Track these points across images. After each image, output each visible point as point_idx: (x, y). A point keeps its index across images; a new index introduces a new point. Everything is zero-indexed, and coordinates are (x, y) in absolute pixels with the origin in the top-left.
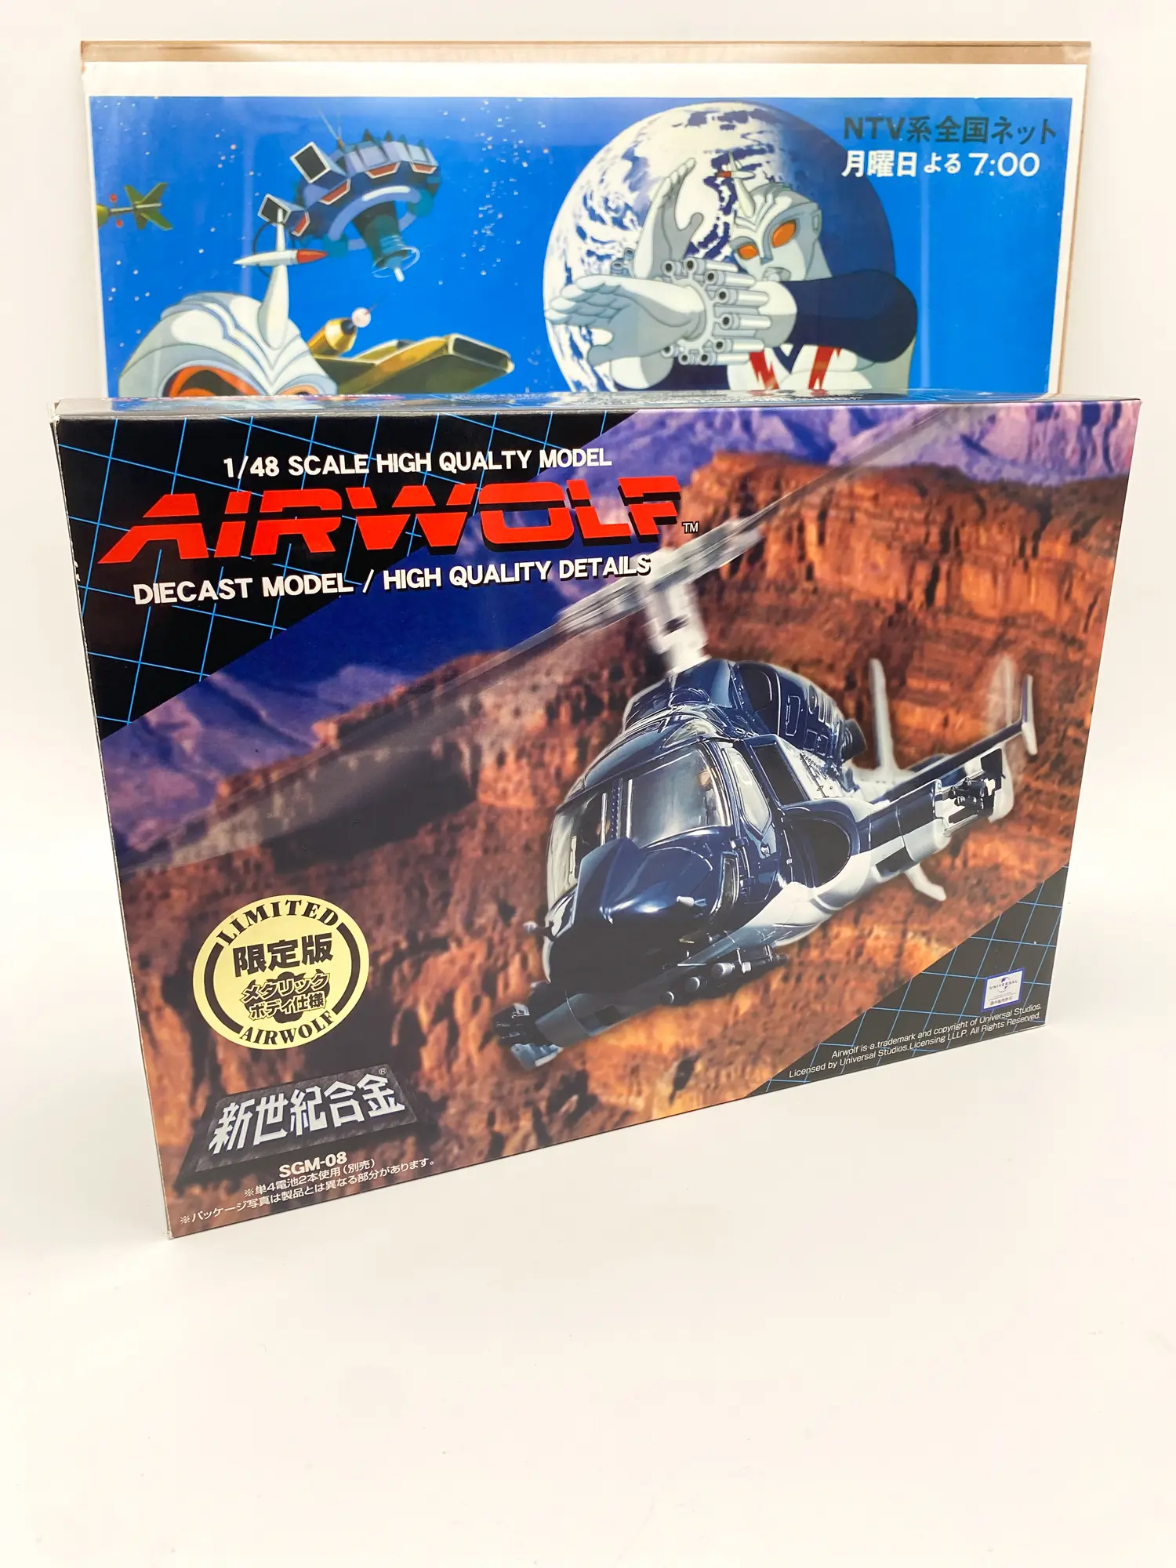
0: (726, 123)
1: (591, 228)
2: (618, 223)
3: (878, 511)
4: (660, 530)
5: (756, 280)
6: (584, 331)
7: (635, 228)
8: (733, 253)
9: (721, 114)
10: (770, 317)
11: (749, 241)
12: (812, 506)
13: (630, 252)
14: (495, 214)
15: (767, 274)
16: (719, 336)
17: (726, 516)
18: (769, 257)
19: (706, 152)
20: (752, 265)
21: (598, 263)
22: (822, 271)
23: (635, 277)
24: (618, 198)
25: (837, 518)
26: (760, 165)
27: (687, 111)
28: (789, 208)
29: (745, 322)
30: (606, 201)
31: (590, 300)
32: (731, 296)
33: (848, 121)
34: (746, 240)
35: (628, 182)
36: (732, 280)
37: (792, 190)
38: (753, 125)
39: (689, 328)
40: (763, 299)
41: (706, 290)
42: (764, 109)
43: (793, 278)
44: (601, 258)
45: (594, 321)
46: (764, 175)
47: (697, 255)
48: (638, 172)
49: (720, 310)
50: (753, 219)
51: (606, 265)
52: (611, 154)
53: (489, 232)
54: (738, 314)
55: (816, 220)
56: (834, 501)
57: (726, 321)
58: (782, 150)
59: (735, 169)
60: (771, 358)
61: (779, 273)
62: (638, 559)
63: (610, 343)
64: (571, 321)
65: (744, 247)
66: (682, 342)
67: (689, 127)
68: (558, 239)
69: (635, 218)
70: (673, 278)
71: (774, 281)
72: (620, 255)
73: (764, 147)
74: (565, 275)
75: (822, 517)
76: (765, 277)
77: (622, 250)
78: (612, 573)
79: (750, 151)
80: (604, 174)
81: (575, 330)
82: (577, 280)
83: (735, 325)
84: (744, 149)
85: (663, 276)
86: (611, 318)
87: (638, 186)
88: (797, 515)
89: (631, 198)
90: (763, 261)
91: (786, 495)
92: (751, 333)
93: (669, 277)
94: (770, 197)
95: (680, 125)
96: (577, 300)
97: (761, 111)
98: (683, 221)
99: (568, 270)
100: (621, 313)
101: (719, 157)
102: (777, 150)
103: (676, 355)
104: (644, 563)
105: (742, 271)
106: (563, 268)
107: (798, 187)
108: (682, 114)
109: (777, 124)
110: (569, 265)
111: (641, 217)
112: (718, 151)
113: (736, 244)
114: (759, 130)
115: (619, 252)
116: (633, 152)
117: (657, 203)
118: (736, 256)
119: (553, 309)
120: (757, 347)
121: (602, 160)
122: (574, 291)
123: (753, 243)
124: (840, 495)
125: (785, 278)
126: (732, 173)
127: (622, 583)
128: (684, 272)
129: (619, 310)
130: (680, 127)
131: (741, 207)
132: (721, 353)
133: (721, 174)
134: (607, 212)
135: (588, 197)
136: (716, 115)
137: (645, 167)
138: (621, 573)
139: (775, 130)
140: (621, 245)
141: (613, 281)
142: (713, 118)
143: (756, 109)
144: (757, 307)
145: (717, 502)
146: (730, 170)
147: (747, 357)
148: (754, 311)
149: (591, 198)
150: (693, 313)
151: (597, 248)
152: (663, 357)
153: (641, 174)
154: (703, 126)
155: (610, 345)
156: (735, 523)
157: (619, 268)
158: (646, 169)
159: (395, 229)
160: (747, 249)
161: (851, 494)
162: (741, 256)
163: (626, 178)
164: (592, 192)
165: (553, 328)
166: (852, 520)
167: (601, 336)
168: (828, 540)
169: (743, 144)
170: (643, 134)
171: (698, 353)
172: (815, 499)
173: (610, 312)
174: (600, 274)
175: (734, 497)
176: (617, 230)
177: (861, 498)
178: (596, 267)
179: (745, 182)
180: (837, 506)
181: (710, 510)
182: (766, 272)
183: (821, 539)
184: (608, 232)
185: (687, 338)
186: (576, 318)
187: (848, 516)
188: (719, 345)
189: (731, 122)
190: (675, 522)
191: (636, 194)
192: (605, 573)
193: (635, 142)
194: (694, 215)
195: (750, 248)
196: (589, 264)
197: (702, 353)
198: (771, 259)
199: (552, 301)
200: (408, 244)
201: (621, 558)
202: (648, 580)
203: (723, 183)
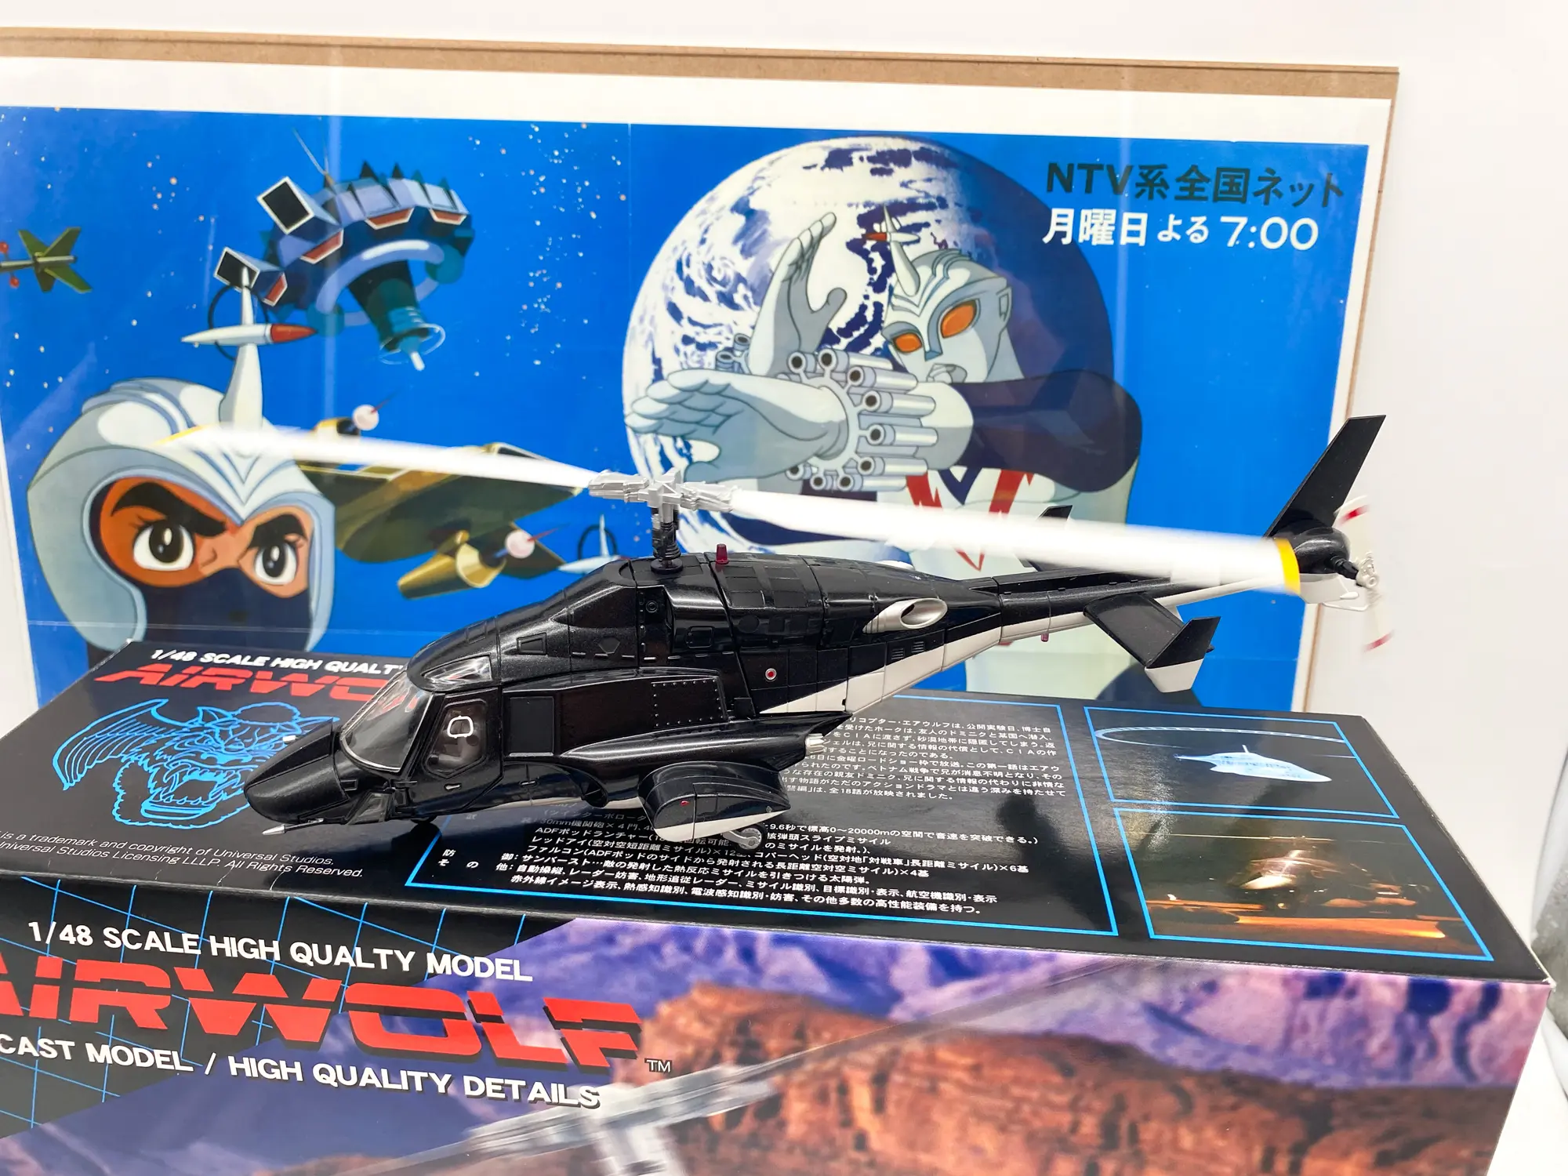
0: (879, 166)
1: (689, 306)
2: (727, 300)
3: (981, 1084)
4: (610, 1063)
5: (918, 381)
6: (680, 444)
7: (750, 307)
8: (886, 344)
9: (873, 153)
10: (936, 431)
11: (912, 328)
12: (863, 1067)
13: (743, 340)
14: (553, 282)
15: (932, 375)
16: (866, 454)
17: (716, 1059)
18: (938, 350)
19: (850, 205)
20: (913, 361)
21: (699, 353)
22: (1010, 370)
23: (750, 374)
24: (726, 265)
25: (906, 1085)
26: (927, 225)
27: (824, 148)
28: (967, 284)
29: (901, 437)
30: (709, 268)
31: (687, 403)
32: (884, 402)
33: (1053, 168)
34: (904, 327)
35: (740, 244)
36: (884, 380)
37: (971, 260)
38: (917, 170)
39: (825, 443)
40: (931, 406)
41: (848, 393)
42: (933, 148)
43: (969, 380)
44: (702, 347)
45: (693, 432)
46: (933, 239)
47: (835, 347)
48: (755, 231)
49: (866, 420)
50: (916, 300)
51: (710, 356)
52: (714, 207)
53: (543, 307)
54: (891, 425)
55: (1004, 301)
56: (901, 1063)
57: (875, 435)
58: (956, 204)
59: (890, 229)
60: (936, 483)
61: (949, 372)
62: (582, 1089)
63: (714, 460)
64: (660, 431)
65: (904, 335)
66: (814, 461)
67: (827, 169)
68: (641, 320)
69: (750, 294)
70: (803, 375)
71: (944, 382)
72: (730, 344)
73: (934, 200)
74: (652, 367)
75: (880, 1080)
76: (930, 378)
77: (731, 337)
78: (542, 1100)
79: (912, 206)
80: (706, 231)
81: (667, 442)
82: (669, 374)
83: (888, 441)
84: (905, 202)
85: (789, 373)
86: (717, 427)
87: (755, 250)
88: (836, 1072)
89: (744, 266)
90: (928, 356)
91: (814, 1048)
92: (911, 451)
93: (798, 374)
94: (940, 269)
95: (815, 166)
96: (670, 402)
97: (929, 150)
98: (817, 300)
99: (657, 361)
100: (732, 419)
101: (870, 212)
102: (951, 204)
103: (807, 476)
104: (589, 1096)
105: (899, 368)
106: (650, 359)
107: (980, 255)
108: (817, 152)
109: (953, 170)
110: (658, 355)
111: (759, 294)
112: (866, 205)
113: (889, 332)
114: (926, 176)
115: (728, 339)
116: (748, 201)
117: (781, 274)
118: (891, 348)
119: (634, 412)
120: (918, 469)
121: (704, 212)
122: (665, 390)
123: (915, 332)
124: (911, 1058)
125: (958, 379)
126: (888, 235)
127: (556, 1112)
128: (818, 367)
129: (729, 417)
130: (813, 170)
131: (898, 280)
132: (870, 475)
133: (871, 236)
134: (711, 284)
135: (684, 263)
136: (865, 154)
137: (763, 224)
138: (555, 1100)
139: (950, 179)
140: (731, 331)
141: (720, 379)
142: (861, 159)
143: (922, 148)
144: (919, 417)
145: (700, 1044)
146: (884, 230)
147: (903, 482)
148: (915, 422)
149: (688, 265)
150: (830, 423)
151: (698, 334)
152: (788, 478)
153: (756, 235)
154: (846, 169)
155: (716, 463)
156: (729, 1070)
157: (728, 361)
158: (766, 226)
159: (412, 301)
160: (906, 338)
161: (931, 1059)
162: (897, 349)
163: (736, 241)
164: (689, 255)
165: (637, 438)
166: (934, 1090)
167: (703, 451)
168: (891, 1109)
169: (903, 195)
170: (763, 178)
171: (838, 475)
172: (868, 1058)
173: (715, 419)
174: (701, 368)
175: (727, 1039)
176: (724, 308)
177: (949, 1065)
178: (695, 358)
179: (905, 247)
180: (906, 1071)
181: (689, 1050)
182: (932, 370)
183: (879, 1105)
184: (711, 311)
185: (820, 456)
186: (669, 426)
187: (926, 1084)
188: (866, 466)
189: (887, 164)
190: (635, 1058)
191: (752, 260)
192: (531, 1097)
193: (749, 188)
194: (835, 289)
195: (911, 337)
196: (685, 354)
197: (842, 475)
198: (941, 353)
199: (634, 402)
200: (427, 321)
201: (553, 1086)
202: (598, 1115)
203: (874, 249)
